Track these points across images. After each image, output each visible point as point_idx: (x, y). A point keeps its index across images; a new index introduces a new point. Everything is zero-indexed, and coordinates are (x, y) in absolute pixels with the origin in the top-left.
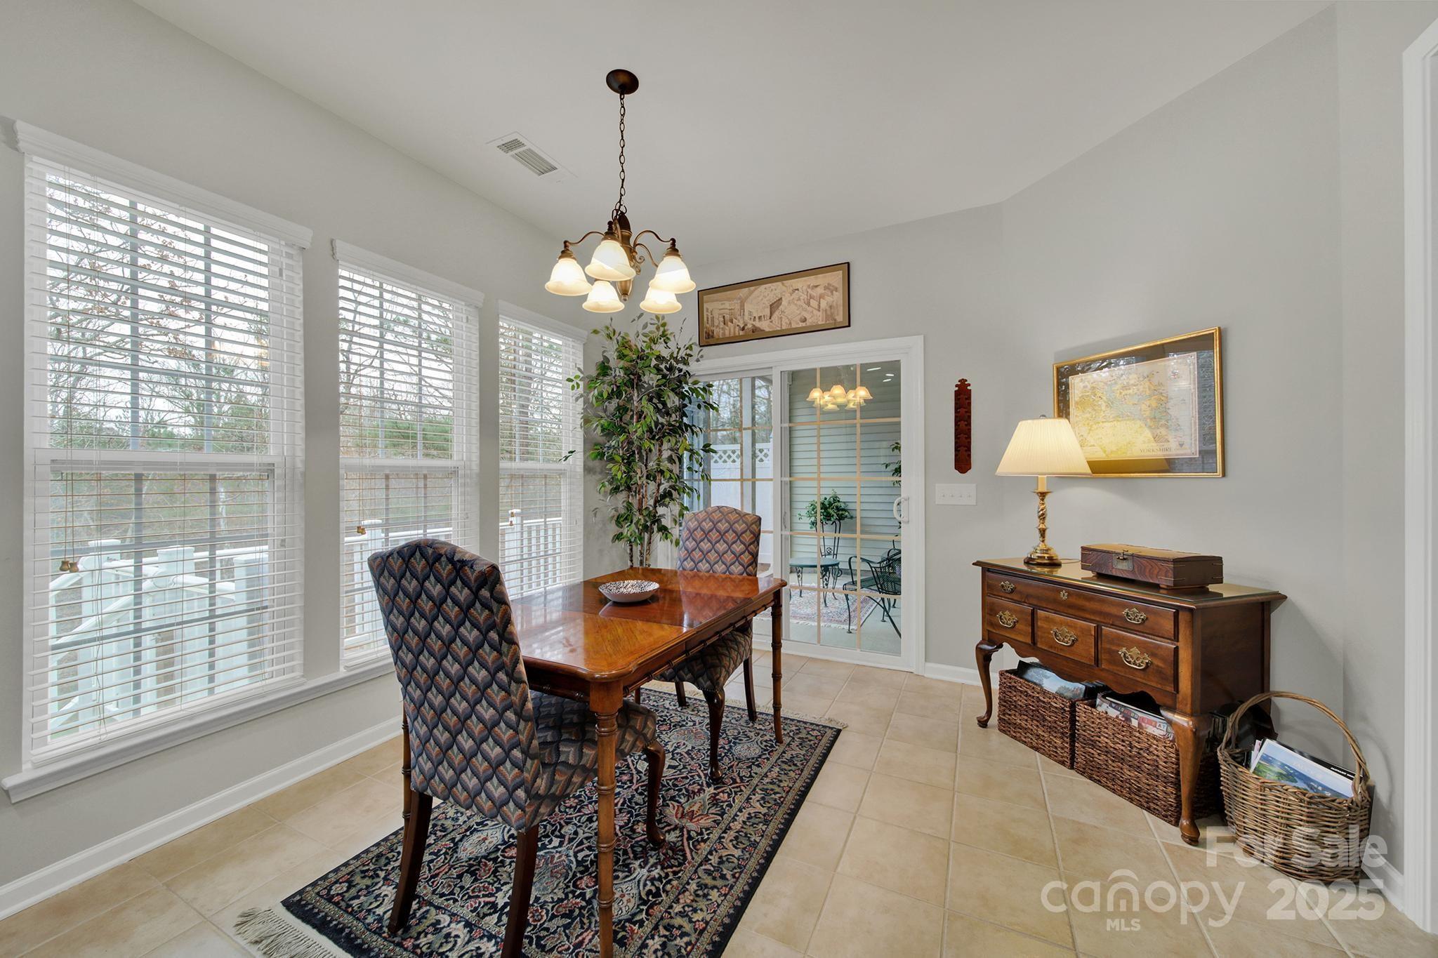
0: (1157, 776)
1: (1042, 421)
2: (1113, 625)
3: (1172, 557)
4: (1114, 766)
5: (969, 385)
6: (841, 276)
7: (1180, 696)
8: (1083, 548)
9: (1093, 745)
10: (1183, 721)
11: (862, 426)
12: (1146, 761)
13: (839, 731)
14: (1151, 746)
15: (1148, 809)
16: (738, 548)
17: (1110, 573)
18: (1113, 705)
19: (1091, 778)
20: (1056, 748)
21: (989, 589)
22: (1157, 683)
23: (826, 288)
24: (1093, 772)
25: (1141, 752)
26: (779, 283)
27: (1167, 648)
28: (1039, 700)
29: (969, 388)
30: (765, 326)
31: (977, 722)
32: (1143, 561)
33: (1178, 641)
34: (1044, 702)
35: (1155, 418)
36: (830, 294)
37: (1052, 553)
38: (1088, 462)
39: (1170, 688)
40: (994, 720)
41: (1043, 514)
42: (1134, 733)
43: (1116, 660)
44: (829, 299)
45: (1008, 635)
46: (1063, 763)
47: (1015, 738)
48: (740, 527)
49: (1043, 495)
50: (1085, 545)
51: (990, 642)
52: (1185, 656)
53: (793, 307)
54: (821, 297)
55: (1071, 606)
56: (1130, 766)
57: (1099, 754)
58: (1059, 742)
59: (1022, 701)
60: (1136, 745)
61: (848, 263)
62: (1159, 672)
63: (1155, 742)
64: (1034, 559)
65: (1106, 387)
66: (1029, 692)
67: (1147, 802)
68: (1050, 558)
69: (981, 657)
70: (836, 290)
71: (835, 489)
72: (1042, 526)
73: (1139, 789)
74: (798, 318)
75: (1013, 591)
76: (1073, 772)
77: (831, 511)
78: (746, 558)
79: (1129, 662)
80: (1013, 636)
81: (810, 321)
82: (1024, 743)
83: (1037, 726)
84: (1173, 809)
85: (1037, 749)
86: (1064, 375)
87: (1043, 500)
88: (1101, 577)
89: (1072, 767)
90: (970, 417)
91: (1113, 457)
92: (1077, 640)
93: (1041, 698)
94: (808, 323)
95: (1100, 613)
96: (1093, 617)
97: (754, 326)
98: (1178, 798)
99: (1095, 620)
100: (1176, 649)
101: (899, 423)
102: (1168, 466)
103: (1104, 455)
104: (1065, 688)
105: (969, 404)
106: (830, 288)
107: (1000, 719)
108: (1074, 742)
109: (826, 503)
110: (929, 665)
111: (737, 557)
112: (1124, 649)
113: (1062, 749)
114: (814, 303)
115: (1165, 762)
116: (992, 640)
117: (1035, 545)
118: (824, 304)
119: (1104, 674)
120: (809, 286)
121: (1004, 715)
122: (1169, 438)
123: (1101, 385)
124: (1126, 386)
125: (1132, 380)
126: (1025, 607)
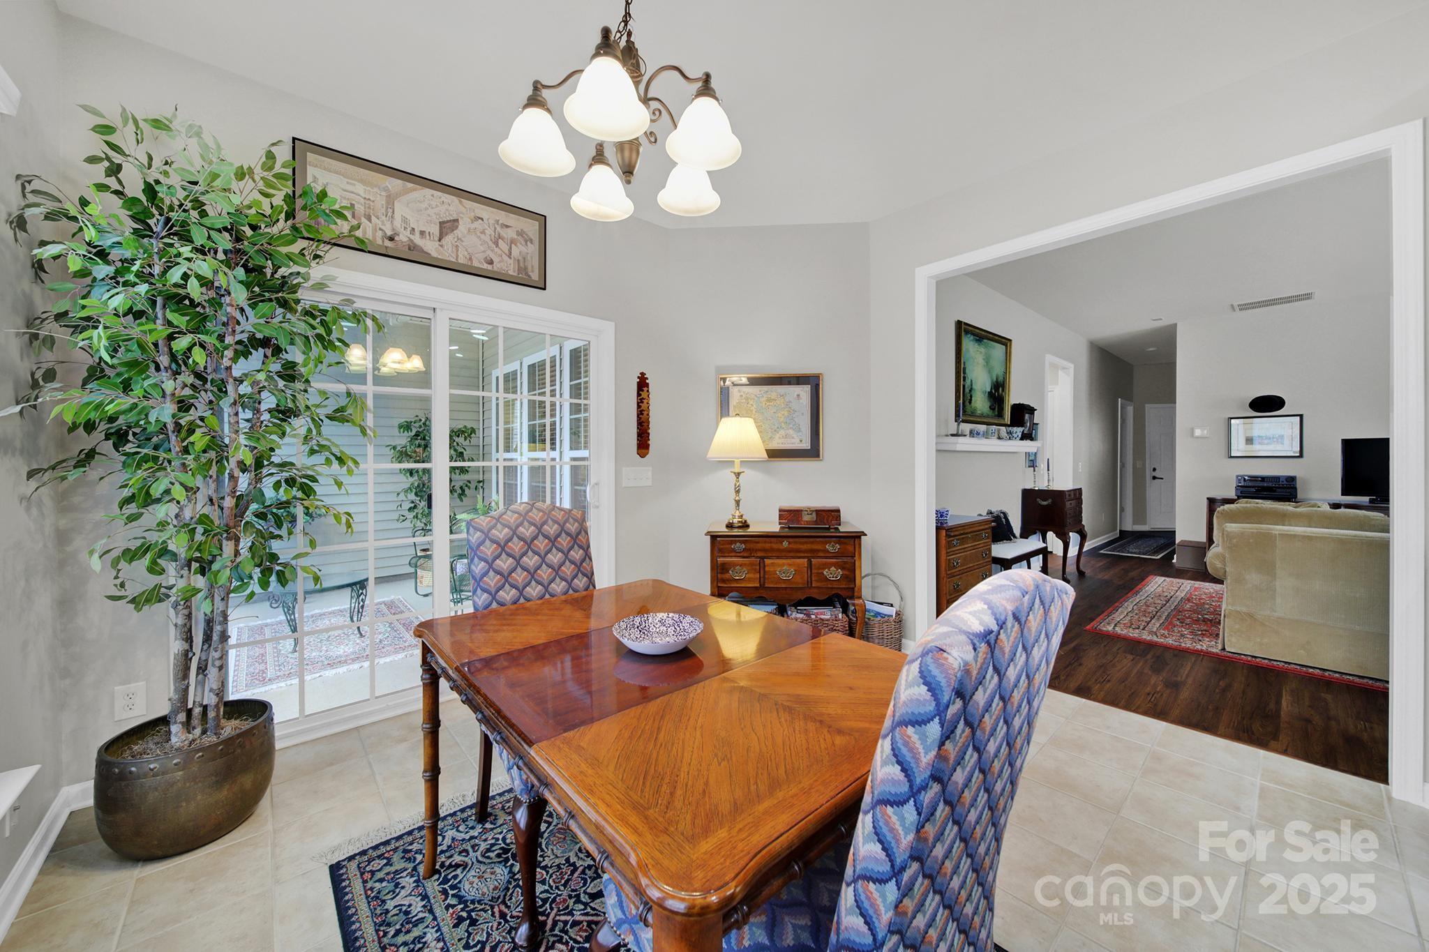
2: (818, 557)
6: (537, 228)
8: (778, 509)
18: (800, 611)
22: (845, 585)
23: (518, 233)
26: (454, 198)
27: (850, 562)
30: (430, 247)
32: (821, 513)
33: (855, 557)
36: (522, 241)
38: (764, 450)
41: (738, 489)
43: (822, 579)
44: (522, 248)
45: (738, 585)
49: (738, 475)
50: (783, 507)
52: (858, 564)
53: (473, 238)
54: (513, 241)
55: (790, 551)
61: (544, 216)
62: (847, 578)
64: (731, 524)
70: (530, 241)
74: (482, 256)
75: (743, 550)
79: (831, 577)
80: (743, 585)
81: (498, 265)
87: (738, 478)
90: (648, 407)
92: (796, 573)
94: (495, 267)
95: (811, 551)
97: (411, 240)
99: (806, 557)
105: (648, 396)
106: (524, 236)
112: (826, 570)
114: (503, 245)
117: (733, 514)
118: (515, 251)
120: (497, 222)
122: (795, 436)
123: (753, 396)
124: (769, 400)
125: (774, 395)
126: (753, 559)
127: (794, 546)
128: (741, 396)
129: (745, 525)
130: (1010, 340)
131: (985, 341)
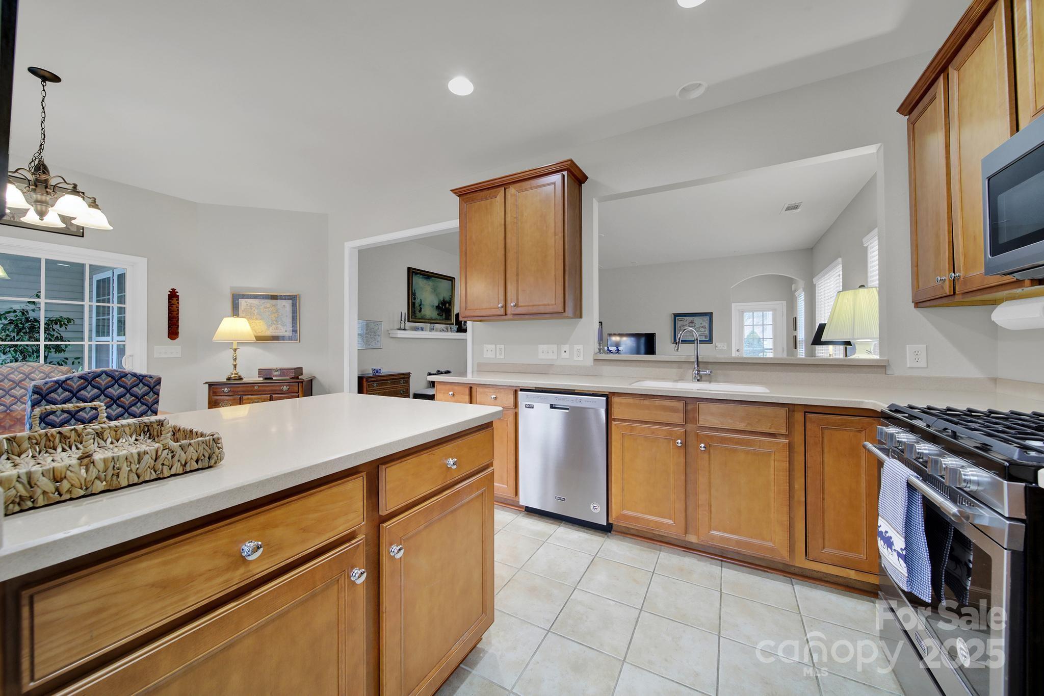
1: (230, 318)
3: (293, 368)
5: (178, 292)
8: (259, 370)
17: (270, 377)
29: (177, 294)
32: (284, 371)
33: (299, 393)
37: (239, 374)
38: (255, 336)
41: (235, 358)
49: (235, 350)
50: (260, 368)
55: (259, 391)
64: (231, 378)
65: (257, 306)
68: (240, 377)
72: (235, 363)
75: (229, 391)
86: (236, 298)
87: (235, 352)
88: (267, 378)
90: (178, 310)
91: (260, 334)
95: (272, 390)
102: (275, 338)
105: (179, 303)
117: (231, 371)
122: (282, 328)
123: (255, 305)
124: (265, 308)
125: (268, 305)
126: (236, 396)
127: (261, 388)
128: (247, 305)
129: (241, 379)
130: (454, 278)
131: (433, 278)
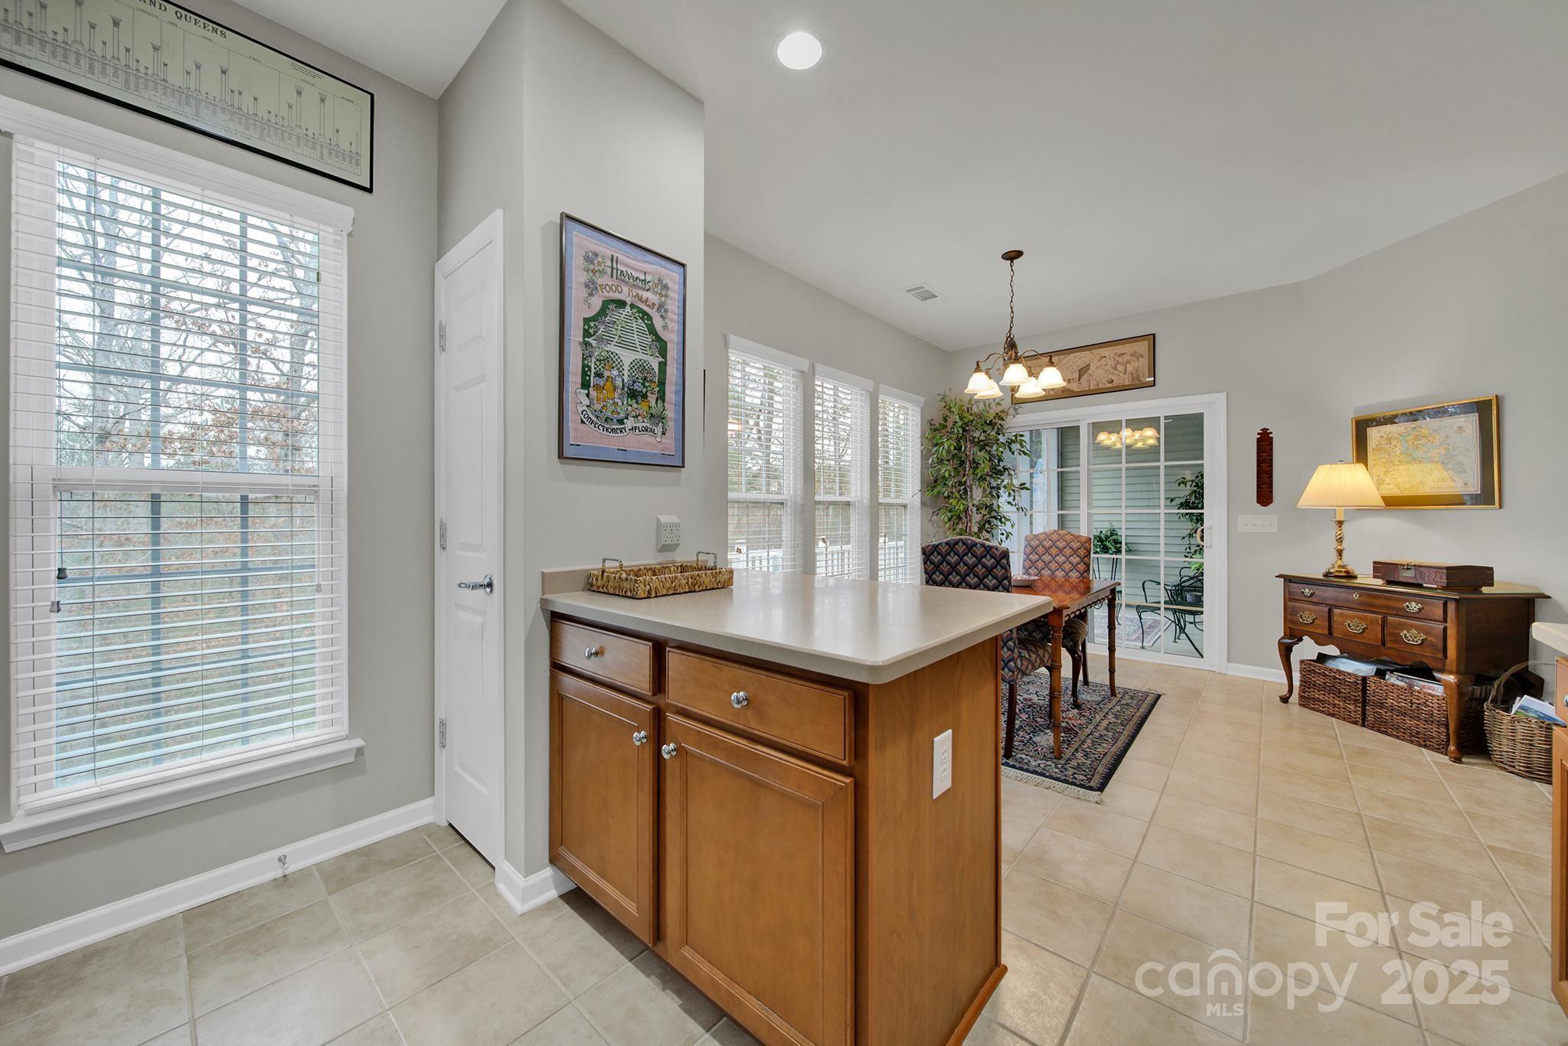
0: (1432, 722)
1: (1340, 466)
2: (1396, 615)
3: (1446, 566)
4: (1398, 719)
5: (1271, 433)
6: (1147, 345)
7: (1448, 661)
8: (1375, 563)
9: (1381, 706)
10: (1451, 678)
11: (1166, 467)
12: (1423, 712)
13: (1159, 696)
14: (1427, 701)
15: (1425, 746)
16: (1075, 560)
17: (1396, 580)
18: (1400, 678)
19: (1379, 731)
20: (1350, 712)
21: (1289, 598)
22: (1431, 653)
23: (1131, 355)
24: (1380, 726)
25: (1420, 706)
26: (1088, 352)
27: (1438, 628)
28: (1335, 678)
29: (1271, 435)
30: (1074, 387)
31: (1279, 699)
32: (1424, 570)
33: (1446, 622)
34: (1339, 679)
35: (1443, 463)
36: (1135, 359)
37: (1348, 569)
38: (1382, 497)
39: (1440, 656)
40: (1295, 698)
41: (1340, 538)
42: (1414, 693)
43: (1399, 640)
44: (1136, 364)
45: (1307, 629)
46: (1355, 723)
47: (1314, 709)
48: (1075, 545)
49: (1340, 523)
50: (1376, 561)
51: (1291, 636)
52: (1452, 632)
53: (1100, 371)
54: (1128, 362)
55: (1361, 604)
56: (1411, 717)
57: (1386, 712)
58: (1352, 707)
59: (1320, 681)
60: (1416, 701)
61: (1154, 335)
62: (1432, 645)
63: (1431, 698)
64: (1332, 573)
65: (1400, 437)
66: (1327, 673)
67: (1424, 741)
68: (1347, 572)
69: (1283, 648)
70: (1142, 356)
71: (1113, 523)
72: (1339, 548)
73: (1418, 733)
74: (1105, 380)
75: (1312, 595)
76: (1365, 729)
77: (1107, 544)
78: (1082, 567)
79: (1409, 640)
80: (1312, 630)
81: (1117, 382)
82: (1322, 712)
83: (1334, 698)
84: (1444, 743)
85: (1333, 715)
86: (1361, 428)
87: (1340, 527)
88: (1390, 583)
89: (1363, 725)
90: (1272, 460)
91: (1408, 493)
92: (1367, 628)
93: (1337, 676)
94: (1115, 384)
95: (1386, 607)
96: (1380, 611)
98: (1448, 735)
99: (1382, 613)
100: (1445, 629)
101: (1202, 465)
103: (1399, 492)
104: (1359, 670)
105: (1271, 449)
106: (1136, 355)
107: (1301, 697)
108: (1365, 706)
109: (1102, 536)
110: (1230, 664)
111: (1075, 566)
112: (1405, 632)
113: (1355, 712)
114: (1120, 368)
115: (1438, 711)
116: (1293, 635)
117: (1333, 562)
118: (1130, 368)
119: (1389, 652)
120: (1116, 354)
121: (1304, 692)
123: (1396, 436)
124: (1418, 438)
125: (1424, 432)
126: (1322, 607)
127: (1363, 599)
128: (1385, 437)
129: (1349, 576)
